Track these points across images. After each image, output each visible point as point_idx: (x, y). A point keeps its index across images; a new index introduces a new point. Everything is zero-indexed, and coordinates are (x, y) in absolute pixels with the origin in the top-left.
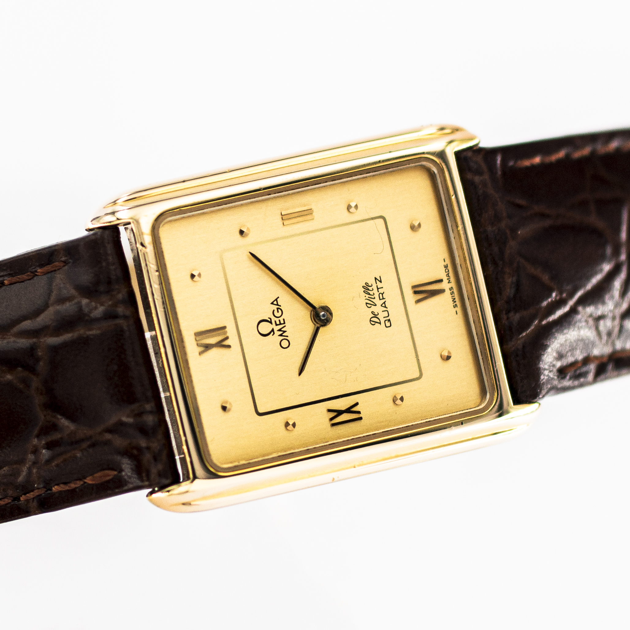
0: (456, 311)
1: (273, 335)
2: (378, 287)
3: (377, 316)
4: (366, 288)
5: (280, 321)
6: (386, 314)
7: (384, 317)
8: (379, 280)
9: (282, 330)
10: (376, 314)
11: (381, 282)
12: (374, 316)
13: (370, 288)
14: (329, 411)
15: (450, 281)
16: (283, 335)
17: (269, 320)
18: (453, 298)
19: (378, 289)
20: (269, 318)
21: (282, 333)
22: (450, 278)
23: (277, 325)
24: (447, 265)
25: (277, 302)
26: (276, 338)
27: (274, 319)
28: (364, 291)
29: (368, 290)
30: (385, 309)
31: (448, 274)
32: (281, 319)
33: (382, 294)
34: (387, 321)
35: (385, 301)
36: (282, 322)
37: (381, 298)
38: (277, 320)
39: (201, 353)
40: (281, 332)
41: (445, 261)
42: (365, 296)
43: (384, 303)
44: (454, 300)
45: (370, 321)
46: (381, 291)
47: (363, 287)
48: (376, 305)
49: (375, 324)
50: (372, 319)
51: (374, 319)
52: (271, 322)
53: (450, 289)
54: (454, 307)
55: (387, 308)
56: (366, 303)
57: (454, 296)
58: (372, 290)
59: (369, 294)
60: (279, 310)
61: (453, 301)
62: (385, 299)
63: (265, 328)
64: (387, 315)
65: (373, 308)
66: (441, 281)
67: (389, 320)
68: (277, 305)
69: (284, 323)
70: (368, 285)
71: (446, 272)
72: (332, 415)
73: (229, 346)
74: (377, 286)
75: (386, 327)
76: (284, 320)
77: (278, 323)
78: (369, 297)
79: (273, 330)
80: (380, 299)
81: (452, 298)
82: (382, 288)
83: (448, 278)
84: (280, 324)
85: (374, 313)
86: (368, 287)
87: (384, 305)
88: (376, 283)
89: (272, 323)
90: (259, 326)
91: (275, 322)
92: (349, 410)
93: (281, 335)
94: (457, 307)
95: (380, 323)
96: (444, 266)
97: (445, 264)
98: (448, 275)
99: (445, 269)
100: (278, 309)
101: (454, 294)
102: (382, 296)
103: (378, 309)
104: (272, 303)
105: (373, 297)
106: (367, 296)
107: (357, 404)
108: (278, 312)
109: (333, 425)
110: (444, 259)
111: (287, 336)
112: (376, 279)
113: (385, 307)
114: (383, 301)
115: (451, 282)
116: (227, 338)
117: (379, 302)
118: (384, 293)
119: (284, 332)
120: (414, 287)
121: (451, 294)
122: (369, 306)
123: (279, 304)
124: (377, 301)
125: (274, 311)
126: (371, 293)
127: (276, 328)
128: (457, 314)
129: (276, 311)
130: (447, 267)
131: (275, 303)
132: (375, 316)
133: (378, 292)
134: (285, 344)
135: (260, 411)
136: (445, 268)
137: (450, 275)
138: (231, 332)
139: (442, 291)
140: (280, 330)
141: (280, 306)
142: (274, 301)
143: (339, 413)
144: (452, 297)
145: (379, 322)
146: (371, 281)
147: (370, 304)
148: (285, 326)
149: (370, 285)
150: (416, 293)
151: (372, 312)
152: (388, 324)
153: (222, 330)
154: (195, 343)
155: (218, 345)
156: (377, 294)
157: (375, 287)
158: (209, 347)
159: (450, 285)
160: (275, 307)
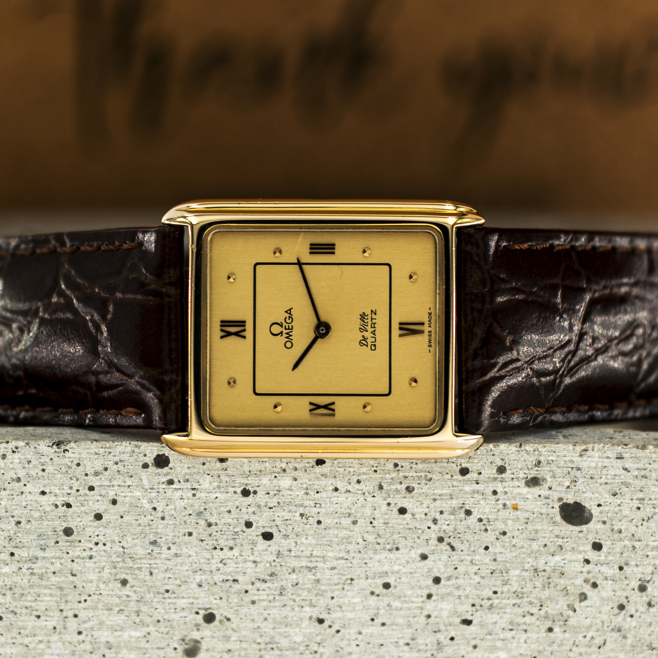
0: (430, 350)
4: (363, 316)
6: (373, 340)
7: (371, 342)
8: (375, 312)
9: (289, 334)
11: (375, 314)
13: (366, 317)
14: (311, 403)
15: (430, 325)
16: (289, 338)
17: (281, 324)
19: (372, 319)
20: (281, 322)
21: (289, 336)
23: (286, 329)
26: (282, 339)
27: (284, 324)
28: (360, 319)
29: (364, 318)
30: (374, 336)
32: (290, 325)
33: (374, 324)
34: (373, 345)
36: (290, 328)
38: (287, 325)
39: (222, 337)
40: (287, 336)
42: (361, 323)
43: (374, 331)
44: (430, 341)
45: (360, 342)
46: (374, 321)
47: (360, 315)
48: (367, 331)
49: (363, 346)
50: (362, 342)
51: (363, 342)
52: (282, 326)
53: (429, 331)
54: (429, 347)
56: (360, 328)
57: (431, 338)
58: (367, 319)
59: (364, 322)
62: (376, 328)
63: (277, 329)
65: (365, 334)
66: (422, 324)
67: (375, 345)
68: (290, 314)
69: (292, 329)
70: (365, 314)
71: (429, 318)
72: (313, 407)
73: (244, 337)
74: (372, 317)
75: (371, 350)
76: (292, 326)
77: (287, 328)
78: (363, 324)
79: (282, 332)
80: (372, 328)
82: (375, 319)
83: (430, 323)
84: (289, 329)
87: (374, 333)
88: (372, 314)
90: (272, 327)
91: (285, 326)
92: (326, 407)
93: (287, 338)
94: (431, 347)
95: (367, 346)
97: (430, 311)
98: (430, 321)
100: (289, 317)
101: (431, 336)
102: (373, 325)
103: (368, 335)
104: (286, 312)
105: (366, 324)
107: (333, 403)
108: (289, 319)
109: (312, 415)
110: (430, 308)
111: (292, 340)
112: (372, 311)
113: (374, 334)
114: (374, 329)
115: (431, 327)
116: (244, 330)
117: (370, 330)
118: (376, 323)
119: (291, 336)
120: (400, 324)
121: (429, 336)
124: (369, 328)
125: (286, 318)
126: (366, 321)
127: (285, 331)
128: (430, 352)
130: (431, 314)
131: (289, 312)
132: (365, 339)
133: (372, 321)
134: (289, 345)
135: (257, 391)
136: (429, 314)
138: (249, 326)
139: (422, 332)
140: (287, 333)
141: (292, 315)
142: (288, 310)
143: (318, 407)
144: (429, 338)
145: (367, 344)
146: (368, 312)
147: (363, 329)
148: (292, 331)
150: (400, 329)
151: (363, 336)
152: (373, 348)
153: (242, 323)
154: (219, 328)
155: (237, 334)
156: (370, 323)
157: (369, 317)
158: (229, 334)
159: (429, 329)
160: (288, 315)
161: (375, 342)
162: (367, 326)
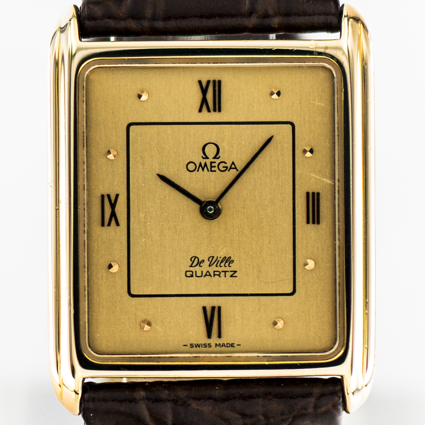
0: (187, 345)
1: (202, 157)
2: (227, 273)
3: (198, 265)
4: (228, 260)
5: (215, 167)
6: (199, 274)
7: (196, 272)
8: (234, 275)
9: (206, 167)
10: (201, 265)
11: (231, 276)
12: (200, 261)
13: (227, 264)
14: (117, 196)
15: (218, 346)
16: (200, 167)
17: (218, 157)
18: (201, 346)
19: (225, 272)
20: (219, 157)
21: (203, 167)
22: (220, 347)
23: (211, 163)
24: (234, 347)
25: (233, 168)
26: (198, 159)
27: (217, 161)
28: (225, 257)
29: (226, 262)
30: (204, 274)
31: (225, 346)
32: (216, 169)
33: (219, 275)
34: (192, 274)
35: (211, 277)
36: (213, 169)
37: (216, 273)
38: (216, 165)
39: (200, 82)
40: (203, 165)
41: (237, 345)
42: (220, 258)
43: (210, 275)
44: (198, 346)
45: (196, 257)
47: (230, 257)
48: (210, 266)
49: (191, 261)
50: (196, 260)
51: (196, 261)
52: (215, 158)
53: (210, 344)
54: (191, 345)
55: (205, 276)
56: (213, 257)
57: (202, 347)
58: (226, 265)
59: (222, 262)
60: (225, 168)
61: (198, 344)
62: (214, 277)
63: (211, 151)
64: (197, 275)
65: (207, 263)
66: (220, 336)
67: (192, 276)
68: (231, 168)
69: (211, 171)
70: (231, 263)
71: (227, 344)
72: (113, 198)
73: (200, 110)
74: (228, 271)
75: (186, 272)
76: (215, 171)
77: (213, 165)
78: (219, 260)
79: (207, 158)
80: (214, 272)
81: (200, 344)
82: (225, 276)
83: (221, 345)
84: (211, 167)
85: (202, 262)
86: (228, 263)
87: (208, 274)
88: (231, 271)
89: (213, 158)
90: (214, 145)
91: (215, 162)
92: (113, 214)
93: (200, 165)
94: (191, 347)
95: (191, 266)
96: (234, 344)
97: (235, 345)
98: (223, 345)
99: (230, 343)
100: (227, 167)
101: (204, 347)
102: (217, 274)
103: (205, 267)
104: (233, 163)
105: (218, 265)
106: (221, 260)
107: (118, 224)
108: (224, 167)
109: (103, 196)
110: (240, 345)
111: (198, 171)
112: (235, 272)
113: (206, 275)
114: (212, 274)
115: (216, 347)
116: (209, 111)
117: (211, 270)
118: (220, 277)
119: (203, 169)
120: (219, 308)
121: (204, 345)
122: (210, 259)
123: (231, 170)
124: (214, 268)
125: (226, 163)
126: (222, 264)
127: (208, 162)
128: (184, 345)
129: (226, 165)
130: (232, 347)
131: (233, 166)
132: (199, 263)
133: (222, 271)
134: (191, 167)
135: (132, 128)
136: (232, 344)
137: (223, 347)
138: (214, 117)
139: (209, 336)
140: (206, 165)
141: (229, 171)
142: (235, 165)
143: (113, 206)
144: (202, 344)
145: (193, 266)
146: (234, 267)
147: (212, 260)
148: (208, 171)
149: (230, 265)
150: (213, 308)
151: (203, 261)
152: (189, 274)
153: (218, 107)
154: (212, 79)
155: (204, 101)
156: (220, 269)
157: (227, 269)
158: (204, 91)
159: (213, 345)
160: (228, 165)
161: (196, 276)
162: (217, 266)
